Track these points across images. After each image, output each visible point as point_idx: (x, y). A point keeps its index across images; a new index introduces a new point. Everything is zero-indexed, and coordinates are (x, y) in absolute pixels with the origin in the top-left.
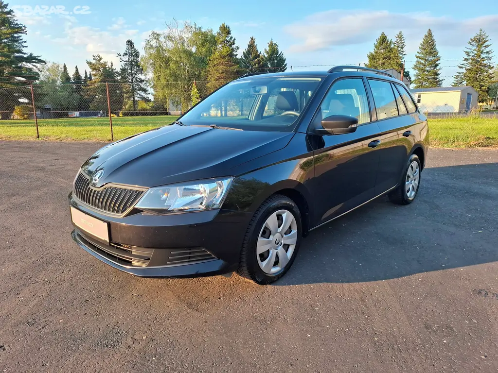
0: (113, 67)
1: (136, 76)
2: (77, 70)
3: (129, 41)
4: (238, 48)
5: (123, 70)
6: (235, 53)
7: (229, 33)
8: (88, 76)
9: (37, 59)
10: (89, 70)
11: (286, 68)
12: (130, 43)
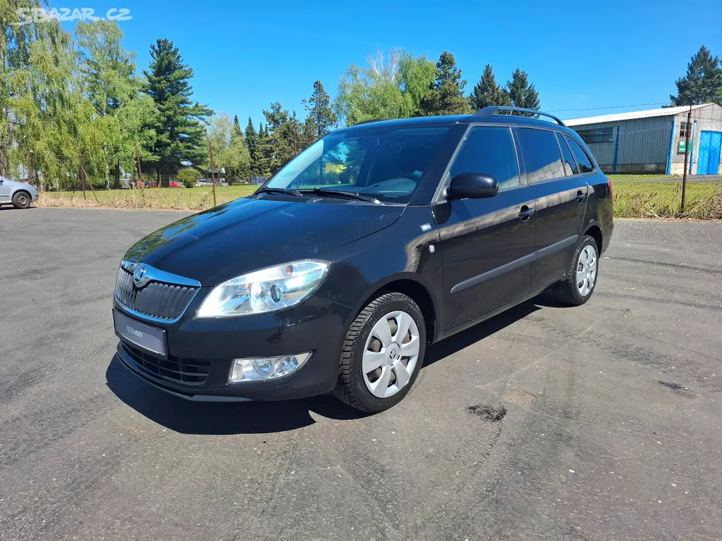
0: (296, 118)
1: (324, 129)
2: (250, 123)
3: (316, 83)
4: (465, 82)
5: (308, 121)
6: (460, 90)
7: (451, 63)
8: (264, 130)
9: (204, 111)
10: (265, 122)
11: (539, 107)
12: (318, 86)
